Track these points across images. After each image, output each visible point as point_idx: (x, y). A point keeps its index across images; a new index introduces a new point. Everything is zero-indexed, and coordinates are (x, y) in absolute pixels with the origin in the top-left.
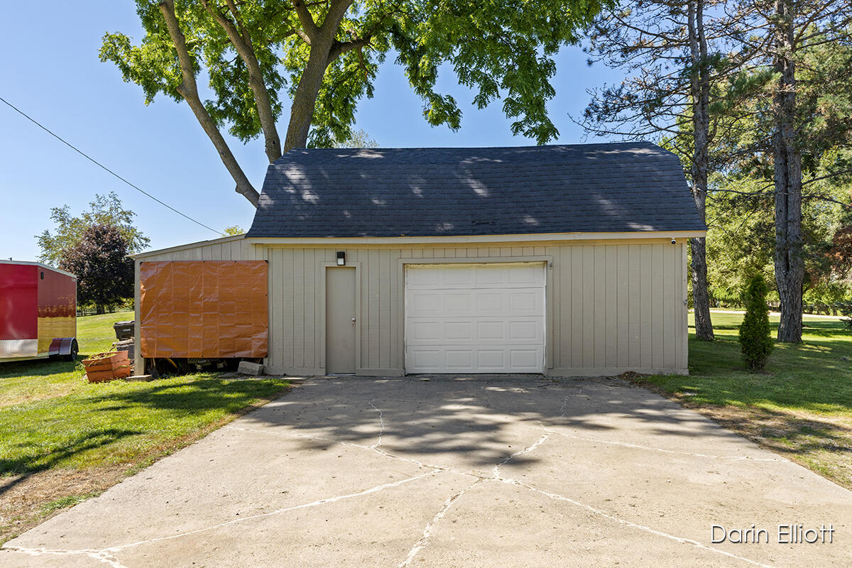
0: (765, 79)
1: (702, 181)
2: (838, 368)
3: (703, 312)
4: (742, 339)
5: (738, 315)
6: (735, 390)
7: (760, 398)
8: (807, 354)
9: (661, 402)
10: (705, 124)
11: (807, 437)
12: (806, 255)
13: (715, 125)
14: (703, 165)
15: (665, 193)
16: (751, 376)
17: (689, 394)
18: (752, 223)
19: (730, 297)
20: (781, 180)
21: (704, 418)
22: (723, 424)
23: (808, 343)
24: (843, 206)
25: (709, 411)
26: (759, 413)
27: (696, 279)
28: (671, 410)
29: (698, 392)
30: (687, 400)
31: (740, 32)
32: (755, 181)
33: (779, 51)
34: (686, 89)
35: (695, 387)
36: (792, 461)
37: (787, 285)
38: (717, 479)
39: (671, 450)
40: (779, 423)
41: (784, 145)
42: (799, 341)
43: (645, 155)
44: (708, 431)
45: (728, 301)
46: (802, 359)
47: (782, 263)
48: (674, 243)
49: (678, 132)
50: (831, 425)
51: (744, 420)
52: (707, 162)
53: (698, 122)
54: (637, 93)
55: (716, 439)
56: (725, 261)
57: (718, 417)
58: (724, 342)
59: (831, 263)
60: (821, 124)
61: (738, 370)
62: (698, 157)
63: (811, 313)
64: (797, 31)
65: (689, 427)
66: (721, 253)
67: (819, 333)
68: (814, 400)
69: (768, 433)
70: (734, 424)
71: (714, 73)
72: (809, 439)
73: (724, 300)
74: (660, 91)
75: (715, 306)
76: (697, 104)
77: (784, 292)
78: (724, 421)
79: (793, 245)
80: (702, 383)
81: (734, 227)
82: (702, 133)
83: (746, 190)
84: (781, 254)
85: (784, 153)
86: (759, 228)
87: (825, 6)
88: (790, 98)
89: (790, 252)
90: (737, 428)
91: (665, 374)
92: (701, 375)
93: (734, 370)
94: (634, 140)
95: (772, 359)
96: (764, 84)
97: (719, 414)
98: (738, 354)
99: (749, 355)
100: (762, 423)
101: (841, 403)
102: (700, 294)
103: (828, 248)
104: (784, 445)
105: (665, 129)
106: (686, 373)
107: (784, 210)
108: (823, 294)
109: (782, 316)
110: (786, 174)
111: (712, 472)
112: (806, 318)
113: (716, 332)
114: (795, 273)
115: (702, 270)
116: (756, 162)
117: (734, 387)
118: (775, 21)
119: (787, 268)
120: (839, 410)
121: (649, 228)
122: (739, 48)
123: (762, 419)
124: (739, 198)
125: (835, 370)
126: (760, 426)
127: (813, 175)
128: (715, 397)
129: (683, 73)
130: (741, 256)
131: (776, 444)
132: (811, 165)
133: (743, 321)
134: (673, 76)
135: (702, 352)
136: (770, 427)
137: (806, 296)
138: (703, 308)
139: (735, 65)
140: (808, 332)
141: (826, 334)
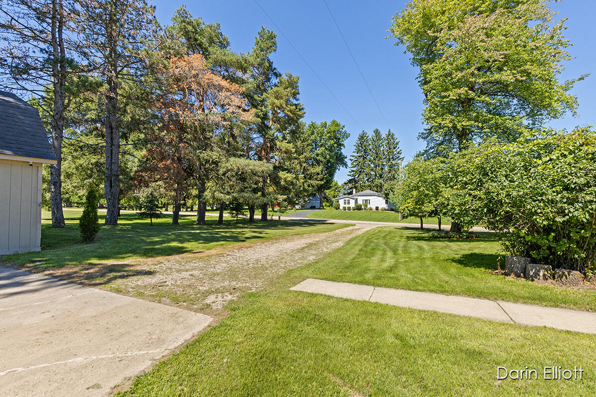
0: (100, 85)
1: (59, 131)
2: (133, 235)
3: (57, 211)
4: (81, 225)
5: (79, 212)
6: (73, 255)
7: (89, 258)
8: (120, 230)
9: (11, 274)
10: (62, 97)
11: (112, 274)
12: (120, 181)
13: (70, 101)
14: (60, 122)
15: (25, 132)
16: (85, 245)
17: (38, 263)
18: (93, 161)
19: (81, 201)
20: (109, 141)
21: (47, 277)
22: (61, 278)
23: (121, 224)
24: (139, 160)
25: (52, 272)
26: (86, 266)
27: (53, 190)
28: (19, 278)
29: (46, 260)
30: (36, 267)
31: (87, 54)
32: (96, 139)
33: (110, 74)
34: (49, 71)
35: (44, 258)
36: (101, 289)
37: (111, 195)
38: (47, 315)
39: (13, 306)
40: (98, 269)
41: (110, 123)
42: (116, 224)
43: (10, 102)
44: (48, 285)
45: (80, 204)
46: (117, 233)
47: (108, 184)
48: (31, 165)
49: (42, 96)
50: (125, 265)
51: (75, 272)
52: (63, 120)
53: (57, 95)
54: (7, 59)
55: (53, 289)
56: (76, 181)
57: (58, 274)
58: (71, 227)
59: (132, 186)
60: (128, 118)
61: (78, 243)
62: (57, 116)
63: (125, 210)
64: (119, 69)
65: (33, 286)
66: (74, 176)
67: (128, 219)
68: (119, 253)
69: (90, 277)
70: (69, 276)
71: (69, 70)
72: (112, 275)
73: (77, 203)
74: (27, 65)
75: (72, 207)
76: (57, 83)
77: (109, 199)
78: (62, 275)
79: (114, 175)
80: (50, 254)
81: (81, 162)
82: (60, 102)
83: (91, 143)
84: (108, 179)
85: (111, 128)
86: (97, 164)
87: (132, 63)
88: (114, 100)
89: (113, 178)
90: (69, 279)
91: (20, 253)
92: (51, 249)
93: (75, 243)
94: (3, 90)
95: (99, 234)
96: (99, 87)
97: (58, 272)
98: (78, 234)
99: (85, 234)
100: (87, 272)
101: (131, 253)
102: (56, 199)
103: (132, 179)
104: (98, 282)
105: (31, 91)
106: (39, 249)
107: (110, 156)
108: (131, 200)
109: (108, 211)
110: (112, 139)
111: (45, 312)
112: (122, 212)
113: (66, 222)
114: (115, 190)
115: (58, 185)
116: (97, 128)
117: (73, 253)
118: (106, 57)
119: (111, 187)
120: (130, 256)
121: (10, 153)
122: (85, 63)
123: (88, 269)
124: (85, 145)
125: (132, 237)
126: (86, 273)
127: (127, 142)
128: (58, 262)
129: (47, 61)
130: (87, 179)
131: (93, 282)
132: (125, 137)
133: (82, 215)
134: (39, 59)
135: (55, 235)
136: (92, 273)
137: (122, 202)
138: (57, 208)
139: (83, 71)
140: (122, 219)
141: (131, 220)
